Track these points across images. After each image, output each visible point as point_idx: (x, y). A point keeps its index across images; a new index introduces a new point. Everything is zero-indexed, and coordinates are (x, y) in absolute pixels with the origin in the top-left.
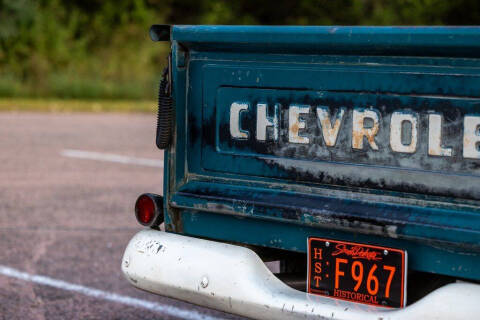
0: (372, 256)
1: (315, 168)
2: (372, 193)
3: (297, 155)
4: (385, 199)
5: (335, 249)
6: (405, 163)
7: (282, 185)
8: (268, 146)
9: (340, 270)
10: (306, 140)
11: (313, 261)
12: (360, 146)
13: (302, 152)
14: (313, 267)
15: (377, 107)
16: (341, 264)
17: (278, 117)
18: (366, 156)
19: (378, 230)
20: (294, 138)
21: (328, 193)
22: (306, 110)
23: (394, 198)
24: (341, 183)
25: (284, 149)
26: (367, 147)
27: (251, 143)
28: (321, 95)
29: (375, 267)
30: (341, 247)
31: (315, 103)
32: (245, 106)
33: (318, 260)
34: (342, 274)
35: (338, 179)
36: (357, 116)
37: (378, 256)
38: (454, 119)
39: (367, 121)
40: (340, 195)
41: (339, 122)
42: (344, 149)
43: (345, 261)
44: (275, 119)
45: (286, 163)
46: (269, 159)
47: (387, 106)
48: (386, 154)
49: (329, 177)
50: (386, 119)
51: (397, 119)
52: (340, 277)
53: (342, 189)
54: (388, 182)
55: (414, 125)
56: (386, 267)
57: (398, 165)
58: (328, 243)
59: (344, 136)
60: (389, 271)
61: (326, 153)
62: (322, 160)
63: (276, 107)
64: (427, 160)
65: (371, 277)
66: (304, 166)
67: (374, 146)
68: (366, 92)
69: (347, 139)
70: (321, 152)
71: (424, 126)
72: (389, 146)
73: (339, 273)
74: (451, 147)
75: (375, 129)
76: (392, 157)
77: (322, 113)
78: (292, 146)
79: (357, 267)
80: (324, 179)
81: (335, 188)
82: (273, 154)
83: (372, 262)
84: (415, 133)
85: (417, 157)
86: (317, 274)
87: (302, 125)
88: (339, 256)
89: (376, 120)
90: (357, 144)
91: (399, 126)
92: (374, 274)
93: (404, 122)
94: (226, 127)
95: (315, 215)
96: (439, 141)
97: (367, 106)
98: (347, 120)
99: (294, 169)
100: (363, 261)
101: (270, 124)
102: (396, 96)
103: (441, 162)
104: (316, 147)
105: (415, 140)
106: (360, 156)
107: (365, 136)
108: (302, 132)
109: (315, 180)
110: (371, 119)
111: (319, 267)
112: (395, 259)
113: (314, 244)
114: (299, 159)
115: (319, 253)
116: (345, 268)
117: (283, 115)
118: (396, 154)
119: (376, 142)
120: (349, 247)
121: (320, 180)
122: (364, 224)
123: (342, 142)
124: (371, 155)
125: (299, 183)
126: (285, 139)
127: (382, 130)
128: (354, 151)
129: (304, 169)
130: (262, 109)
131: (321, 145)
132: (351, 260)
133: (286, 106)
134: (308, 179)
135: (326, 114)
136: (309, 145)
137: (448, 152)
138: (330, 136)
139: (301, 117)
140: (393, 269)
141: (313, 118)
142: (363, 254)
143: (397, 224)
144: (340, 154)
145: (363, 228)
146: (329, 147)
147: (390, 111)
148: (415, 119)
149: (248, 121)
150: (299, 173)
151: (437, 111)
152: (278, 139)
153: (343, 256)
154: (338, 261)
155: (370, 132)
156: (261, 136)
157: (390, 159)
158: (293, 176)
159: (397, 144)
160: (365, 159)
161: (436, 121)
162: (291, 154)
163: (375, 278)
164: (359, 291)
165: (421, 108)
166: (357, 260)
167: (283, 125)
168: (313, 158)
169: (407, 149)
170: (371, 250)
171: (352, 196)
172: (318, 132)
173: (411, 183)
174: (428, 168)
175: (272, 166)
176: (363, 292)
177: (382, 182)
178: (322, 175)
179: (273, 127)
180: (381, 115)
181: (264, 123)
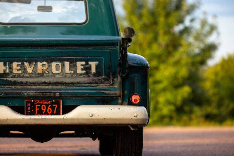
0: (49, 103)
1: (24, 80)
2: (45, 85)
3: (16, 76)
4: (50, 87)
5: (35, 103)
6: (57, 76)
7: (10, 86)
8: (4, 75)
9: (37, 108)
10: (20, 72)
11: (27, 107)
12: (41, 72)
13: (19, 76)
14: (27, 109)
15: (46, 61)
17: (9, 66)
18: (43, 75)
19: (53, 94)
20: (15, 72)
21: (29, 87)
22: (20, 63)
23: (53, 86)
24: (34, 84)
25: (11, 75)
26: (43, 72)
28: (25, 59)
29: (50, 106)
30: (38, 102)
31: (23, 62)
33: (29, 106)
34: (38, 109)
35: (33, 82)
36: (40, 64)
37: (51, 102)
38: (73, 63)
39: (43, 65)
40: (34, 87)
41: (33, 66)
42: (35, 73)
43: (39, 105)
44: (8, 67)
45: (13, 80)
46: (5, 79)
48: (50, 74)
49: (29, 82)
50: (50, 64)
51: (54, 64)
52: (37, 110)
53: (33, 85)
54: (51, 82)
55: (60, 65)
56: (54, 105)
57: (55, 77)
58: (32, 101)
59: (35, 70)
60: (55, 106)
61: (28, 75)
62: (27, 77)
63: (8, 63)
64: (65, 75)
65: (49, 108)
66: (19, 80)
67: (46, 72)
68: (42, 57)
69: (36, 71)
70: (26, 75)
71: (63, 66)
72: (52, 71)
73: (37, 109)
74: (73, 71)
75: (47, 67)
76: (53, 75)
77: (26, 64)
78: (14, 74)
79: (44, 107)
80: (28, 83)
81: (32, 85)
82: (6, 77)
83: (49, 105)
84: (60, 67)
85: (62, 74)
86: (29, 111)
87: (19, 68)
88: (37, 104)
89: (47, 65)
90: (40, 72)
91: (55, 66)
93: (56, 65)
95: (29, 93)
96: (69, 69)
97: (43, 61)
98: (36, 65)
99: (15, 81)
100: (46, 104)
101: (6, 68)
102: (53, 58)
103: (69, 75)
104: (24, 74)
105: (60, 69)
107: (43, 70)
108: (18, 70)
109: (24, 84)
110: (45, 65)
111: (29, 109)
113: (27, 102)
114: (17, 78)
115: (29, 104)
116: (39, 107)
117: (10, 65)
118: (54, 74)
119: (47, 71)
120: (40, 101)
121: (27, 84)
122: (47, 94)
123: (34, 72)
124: (45, 75)
125: (17, 85)
126: (12, 72)
127: (49, 67)
128: (39, 74)
130: (1, 64)
131: (26, 73)
132: (41, 105)
133: (11, 62)
134: (21, 84)
135: (28, 64)
136: (22, 73)
137: (72, 72)
138: (30, 70)
139: (18, 65)
140: (57, 105)
142: (45, 103)
143: (59, 92)
144: (33, 75)
145: (47, 95)
146: (29, 74)
147: (51, 62)
148: (60, 64)
150: (18, 82)
151: (68, 61)
152: (9, 73)
154: (36, 106)
155: (45, 68)
156: (1, 72)
157: (52, 75)
158: (15, 83)
159: (54, 71)
160: (43, 76)
161: (67, 64)
162: (14, 77)
163: (51, 109)
164: (44, 113)
165: (62, 60)
166: (44, 104)
167: (11, 68)
168: (23, 77)
169: (58, 72)
170: (48, 101)
171: (38, 87)
172: (25, 69)
173: (60, 81)
174: (65, 76)
175: (7, 81)
176: (46, 113)
177: (50, 82)
178: (27, 82)
179: (6, 69)
180: (48, 63)
181: (2, 68)
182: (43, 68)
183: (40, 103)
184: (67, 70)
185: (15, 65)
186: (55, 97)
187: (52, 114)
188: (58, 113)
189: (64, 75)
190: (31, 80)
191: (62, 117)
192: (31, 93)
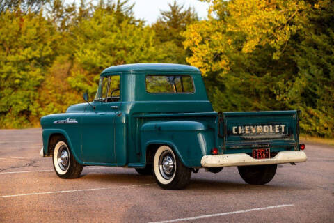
1: (251, 137)
2: (261, 140)
4: (263, 141)
5: (258, 151)
7: (244, 141)
8: (241, 134)
10: (249, 132)
13: (248, 135)
14: (254, 155)
20: (246, 132)
24: (256, 139)
26: (260, 132)
27: (238, 134)
28: (251, 124)
31: (250, 126)
32: (236, 127)
36: (258, 127)
37: (265, 150)
38: (274, 126)
41: (255, 129)
42: (256, 133)
45: (245, 137)
46: (242, 137)
47: (263, 125)
48: (263, 133)
50: (263, 127)
51: (265, 127)
52: (258, 156)
54: (263, 138)
55: (268, 128)
57: (265, 135)
58: (256, 150)
60: (267, 153)
62: (252, 135)
63: (242, 127)
65: (264, 154)
66: (249, 137)
69: (256, 131)
74: (274, 131)
75: (261, 129)
77: (252, 127)
81: (254, 140)
83: (264, 152)
87: (248, 130)
90: (258, 132)
94: (232, 132)
97: (260, 125)
100: (262, 152)
101: (242, 130)
102: (264, 123)
103: (272, 133)
104: (251, 133)
105: (268, 130)
106: (259, 134)
110: (261, 127)
112: (268, 150)
113: (254, 150)
115: (255, 152)
116: (259, 154)
117: (244, 128)
118: (265, 133)
119: (262, 131)
121: (252, 139)
124: (261, 134)
127: (263, 129)
130: (240, 127)
133: (244, 126)
134: (250, 139)
135: (253, 127)
138: (254, 131)
139: (248, 128)
141: (250, 128)
145: (263, 146)
146: (253, 133)
149: (237, 130)
150: (248, 139)
151: (271, 125)
152: (244, 133)
156: (240, 132)
158: (246, 139)
159: (265, 131)
161: (271, 127)
162: (246, 135)
165: (268, 125)
167: (244, 130)
168: (250, 135)
170: (263, 149)
171: (257, 141)
172: (251, 131)
173: (267, 137)
176: (263, 158)
181: (240, 130)
183: (260, 151)
184: (271, 131)
185: (246, 128)
186: (267, 147)
187: (266, 158)
188: (268, 157)
189: (269, 133)
190: (254, 137)
191: (272, 159)
192: (256, 145)
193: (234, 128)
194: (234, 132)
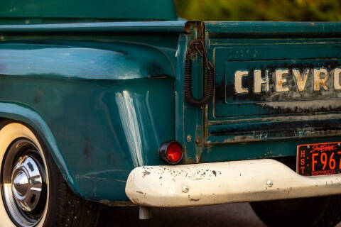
0: (331, 148)
1: (292, 105)
2: (322, 114)
3: (280, 99)
4: (330, 116)
5: (312, 149)
7: (271, 118)
8: (262, 96)
9: (315, 160)
11: (300, 158)
12: (318, 89)
13: (285, 97)
14: (300, 162)
15: (326, 67)
16: (315, 156)
18: (321, 94)
20: (279, 89)
22: (287, 71)
23: (334, 115)
24: (307, 112)
25: (272, 96)
26: (322, 89)
27: (251, 96)
28: (294, 62)
29: (333, 154)
30: (315, 147)
31: (291, 67)
32: (246, 73)
33: (303, 157)
34: (316, 162)
35: (306, 110)
36: (316, 72)
37: (334, 147)
39: (322, 75)
42: (308, 92)
43: (317, 154)
44: (267, 79)
45: (274, 105)
46: (263, 104)
47: (331, 66)
48: (331, 91)
49: (300, 109)
52: (315, 164)
53: (306, 115)
54: (333, 107)
56: (338, 153)
57: (337, 96)
58: (308, 147)
59: (309, 85)
61: (298, 95)
62: (296, 100)
65: (331, 160)
66: (285, 105)
67: (326, 88)
68: (320, 58)
69: (310, 86)
70: (296, 95)
73: (314, 162)
76: (334, 92)
77: (296, 72)
78: (277, 94)
79: (324, 156)
80: (298, 111)
81: (302, 115)
82: (264, 100)
83: (331, 151)
86: (302, 166)
87: (285, 81)
88: (314, 153)
89: (326, 74)
90: (316, 88)
92: (333, 158)
95: (305, 131)
97: (321, 66)
98: (311, 75)
99: (279, 108)
100: (327, 152)
101: (264, 82)
102: (335, 59)
104: (292, 93)
106: (317, 95)
107: (320, 83)
108: (284, 85)
110: (324, 73)
111: (303, 161)
113: (300, 149)
114: (282, 101)
115: (303, 154)
116: (317, 158)
118: (336, 91)
120: (319, 146)
121: (296, 112)
124: (323, 93)
125: (281, 116)
126: (273, 90)
128: (314, 92)
129: (286, 107)
130: (258, 73)
131: (295, 91)
132: (320, 153)
133: (273, 69)
134: (288, 112)
136: (289, 92)
138: (301, 85)
139: (284, 76)
142: (326, 148)
144: (306, 95)
146: (300, 92)
147: (333, 68)
149: (248, 82)
150: (283, 110)
153: (316, 152)
154: (314, 155)
155: (324, 81)
157: (333, 94)
158: (279, 112)
160: (320, 96)
162: (277, 99)
163: (334, 160)
164: (326, 169)
166: (324, 152)
167: (272, 82)
168: (290, 99)
170: (331, 145)
172: (293, 83)
175: (265, 108)
177: (330, 107)
178: (296, 108)
179: (266, 83)
180: (329, 71)
181: (259, 82)
182: (320, 81)
183: (318, 149)
185: (279, 74)
187: (336, 170)
193: (239, 75)
194: (239, 89)
